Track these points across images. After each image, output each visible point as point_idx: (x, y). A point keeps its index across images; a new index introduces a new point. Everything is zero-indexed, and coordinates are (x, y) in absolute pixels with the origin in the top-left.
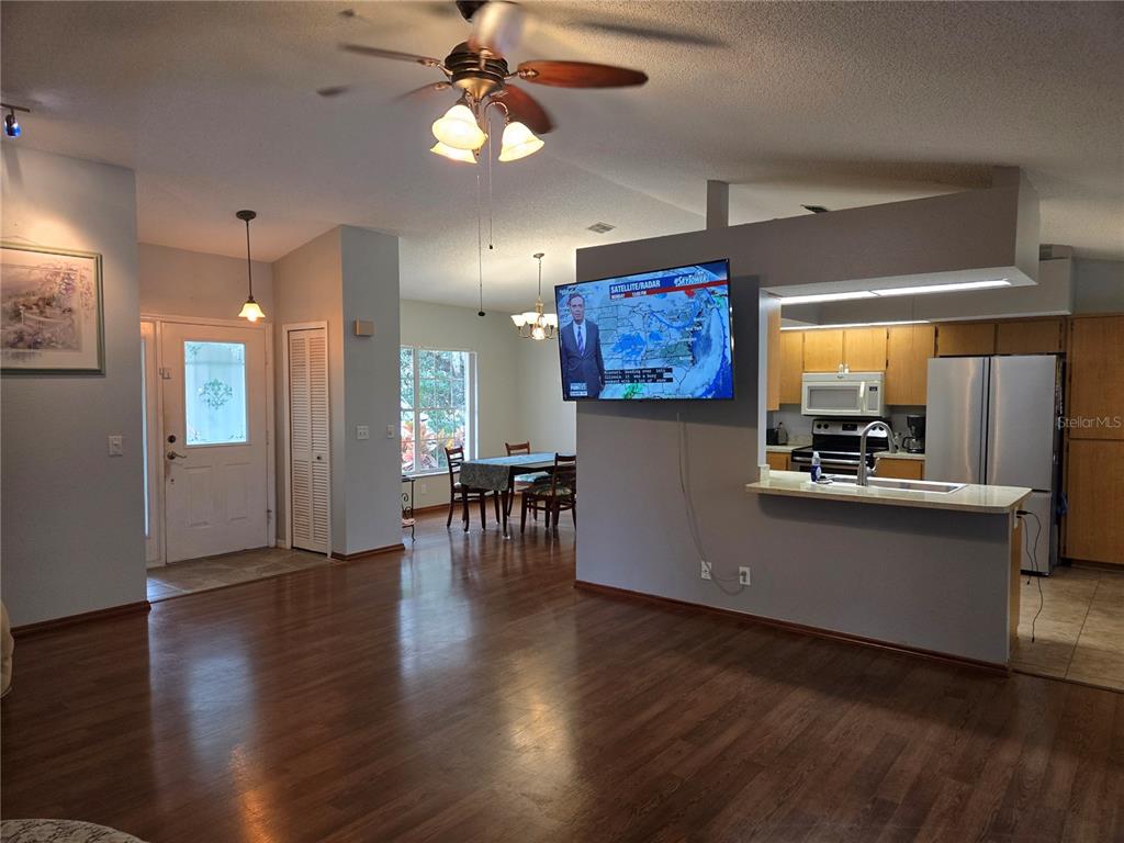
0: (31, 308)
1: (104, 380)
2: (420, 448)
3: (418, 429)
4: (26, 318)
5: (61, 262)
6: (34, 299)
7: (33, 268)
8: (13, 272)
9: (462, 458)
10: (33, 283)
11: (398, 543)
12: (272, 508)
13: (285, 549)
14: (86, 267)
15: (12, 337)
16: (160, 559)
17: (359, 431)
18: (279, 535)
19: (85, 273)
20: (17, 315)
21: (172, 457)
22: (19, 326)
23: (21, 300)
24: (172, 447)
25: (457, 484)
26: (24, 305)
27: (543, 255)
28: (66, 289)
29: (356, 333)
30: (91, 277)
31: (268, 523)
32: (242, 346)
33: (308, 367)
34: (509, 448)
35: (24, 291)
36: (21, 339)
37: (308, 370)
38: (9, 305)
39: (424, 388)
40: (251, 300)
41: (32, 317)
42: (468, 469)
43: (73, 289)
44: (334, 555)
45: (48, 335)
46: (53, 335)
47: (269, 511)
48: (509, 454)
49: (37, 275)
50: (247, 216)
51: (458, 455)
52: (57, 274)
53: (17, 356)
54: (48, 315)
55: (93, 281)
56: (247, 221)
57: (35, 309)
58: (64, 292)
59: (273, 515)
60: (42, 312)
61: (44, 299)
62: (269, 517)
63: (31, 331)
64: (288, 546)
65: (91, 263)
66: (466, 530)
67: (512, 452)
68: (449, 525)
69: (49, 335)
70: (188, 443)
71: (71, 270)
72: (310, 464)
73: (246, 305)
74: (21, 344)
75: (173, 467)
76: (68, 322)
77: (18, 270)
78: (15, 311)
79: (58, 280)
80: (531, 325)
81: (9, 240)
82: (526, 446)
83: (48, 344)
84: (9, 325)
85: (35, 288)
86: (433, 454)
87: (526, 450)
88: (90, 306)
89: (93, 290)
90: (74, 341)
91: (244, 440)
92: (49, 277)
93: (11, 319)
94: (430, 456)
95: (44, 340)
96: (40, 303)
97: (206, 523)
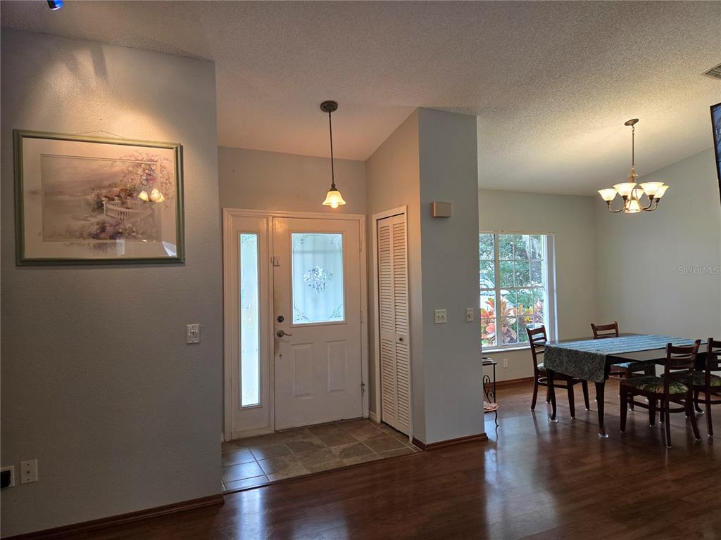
0: (113, 200)
1: (183, 267)
2: (501, 320)
3: (499, 305)
4: (108, 209)
5: (143, 153)
6: (116, 190)
7: (114, 160)
8: (95, 165)
9: (545, 338)
10: (115, 175)
11: (482, 433)
12: (366, 381)
13: (376, 422)
14: (166, 159)
15: (94, 229)
16: (270, 426)
17: (437, 315)
18: (372, 408)
19: (166, 163)
20: (99, 207)
21: (280, 334)
22: (102, 217)
23: (104, 192)
24: (281, 327)
25: (541, 365)
26: (106, 197)
27: (636, 121)
28: (147, 180)
29: (433, 216)
30: (171, 166)
31: (362, 395)
32: (340, 236)
33: (392, 251)
34: (595, 329)
35: (106, 183)
36: (103, 229)
37: (392, 255)
38: (91, 197)
39: (504, 270)
40: (333, 188)
41: (113, 208)
42: (551, 353)
43: (154, 179)
44: (415, 441)
45: (128, 225)
46: (133, 226)
47: (363, 385)
48: (596, 337)
49: (119, 167)
50: (329, 107)
51: (541, 335)
52: (139, 165)
53: (100, 246)
54: (129, 205)
55: (173, 171)
56: (330, 112)
57: (117, 200)
58: (145, 182)
59: (366, 388)
60: (123, 203)
61: (126, 190)
62: (363, 390)
63: (113, 222)
64: (378, 421)
65: (171, 154)
66: (553, 417)
67: (599, 333)
68: (533, 407)
69: (130, 225)
70: (294, 323)
71: (153, 161)
72: (394, 344)
73: (330, 193)
74: (103, 235)
75: (281, 344)
76: (149, 212)
77: (102, 163)
78: (97, 203)
79: (140, 171)
80: (625, 198)
81: (93, 134)
82: (614, 326)
83: (128, 234)
84: (91, 216)
85: (117, 180)
86: (513, 327)
87: (613, 331)
88: (170, 196)
89: (173, 180)
90: (154, 230)
91: (341, 319)
92: (130, 169)
93: (94, 210)
94: (511, 329)
95: (125, 230)
96: (123, 195)
97: (309, 394)
